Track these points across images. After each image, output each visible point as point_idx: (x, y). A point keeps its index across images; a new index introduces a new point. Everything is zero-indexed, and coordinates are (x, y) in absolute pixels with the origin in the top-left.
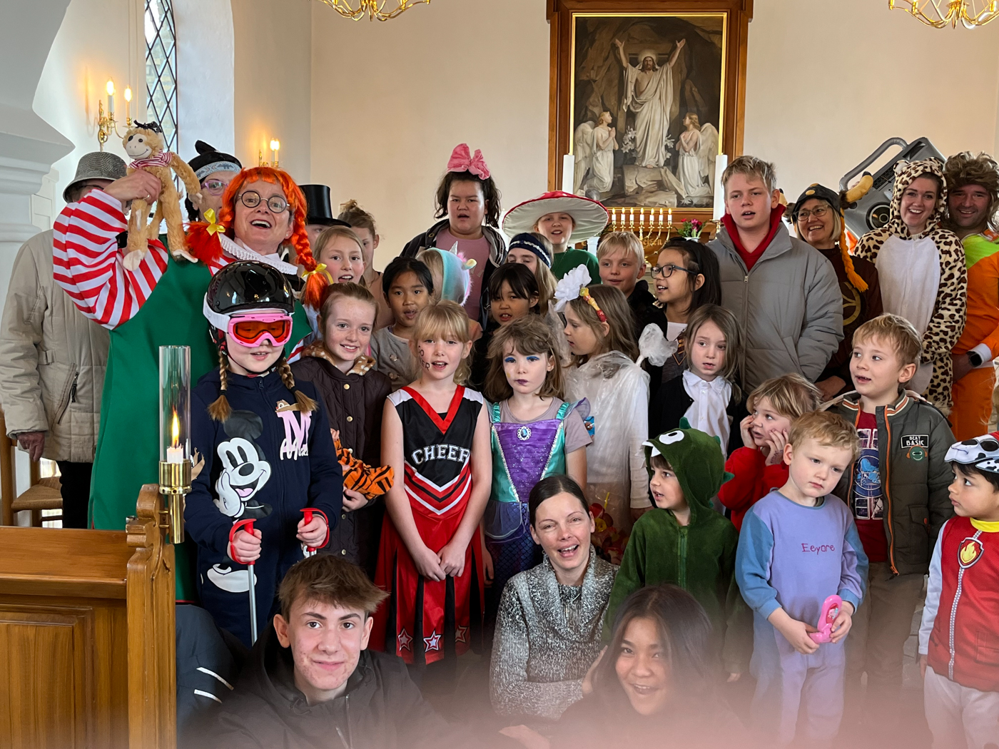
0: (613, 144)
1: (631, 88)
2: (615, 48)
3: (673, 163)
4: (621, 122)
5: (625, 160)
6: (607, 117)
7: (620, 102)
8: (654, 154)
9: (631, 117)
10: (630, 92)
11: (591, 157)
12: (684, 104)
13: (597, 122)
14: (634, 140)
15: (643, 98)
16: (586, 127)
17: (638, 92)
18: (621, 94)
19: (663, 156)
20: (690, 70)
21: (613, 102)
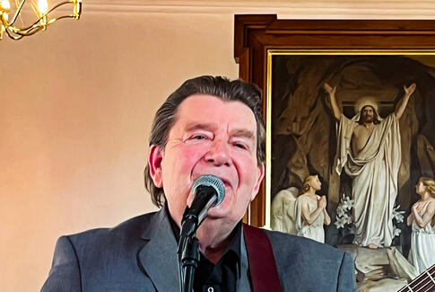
0: (323, 217)
1: (345, 144)
2: (324, 94)
4: (334, 189)
5: (340, 238)
6: (315, 182)
7: (331, 163)
8: (379, 230)
9: (347, 183)
10: (345, 152)
12: (416, 166)
13: (301, 189)
14: (350, 212)
15: (362, 158)
16: (287, 195)
17: (355, 150)
18: (333, 153)
21: (321, 163)
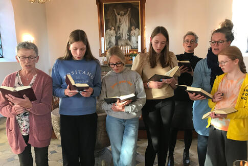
0: (115, 35)
1: (118, 20)
2: (114, 11)
3: (129, 39)
4: (116, 29)
5: (118, 38)
6: (113, 28)
7: (116, 24)
8: (125, 36)
9: (119, 28)
10: (118, 22)
11: (110, 38)
12: (131, 24)
13: (111, 29)
14: (120, 33)
15: (122, 22)
16: (108, 30)
17: (120, 22)
19: (127, 37)
20: (132, 16)
21: (114, 24)
